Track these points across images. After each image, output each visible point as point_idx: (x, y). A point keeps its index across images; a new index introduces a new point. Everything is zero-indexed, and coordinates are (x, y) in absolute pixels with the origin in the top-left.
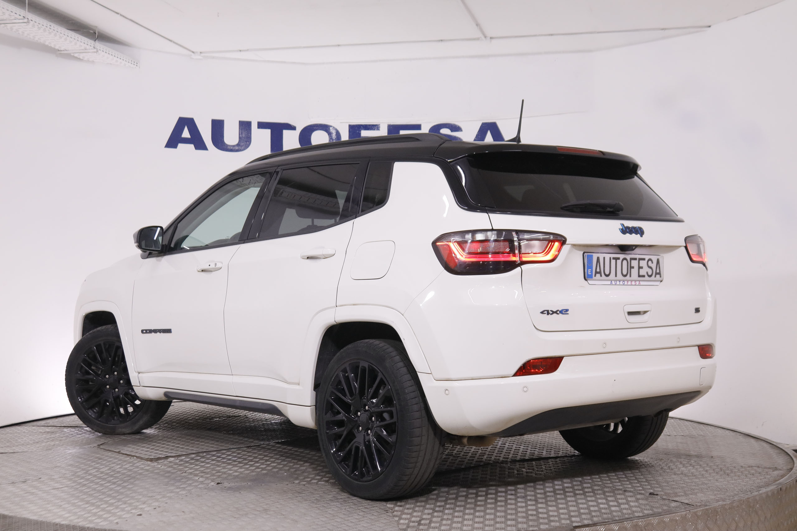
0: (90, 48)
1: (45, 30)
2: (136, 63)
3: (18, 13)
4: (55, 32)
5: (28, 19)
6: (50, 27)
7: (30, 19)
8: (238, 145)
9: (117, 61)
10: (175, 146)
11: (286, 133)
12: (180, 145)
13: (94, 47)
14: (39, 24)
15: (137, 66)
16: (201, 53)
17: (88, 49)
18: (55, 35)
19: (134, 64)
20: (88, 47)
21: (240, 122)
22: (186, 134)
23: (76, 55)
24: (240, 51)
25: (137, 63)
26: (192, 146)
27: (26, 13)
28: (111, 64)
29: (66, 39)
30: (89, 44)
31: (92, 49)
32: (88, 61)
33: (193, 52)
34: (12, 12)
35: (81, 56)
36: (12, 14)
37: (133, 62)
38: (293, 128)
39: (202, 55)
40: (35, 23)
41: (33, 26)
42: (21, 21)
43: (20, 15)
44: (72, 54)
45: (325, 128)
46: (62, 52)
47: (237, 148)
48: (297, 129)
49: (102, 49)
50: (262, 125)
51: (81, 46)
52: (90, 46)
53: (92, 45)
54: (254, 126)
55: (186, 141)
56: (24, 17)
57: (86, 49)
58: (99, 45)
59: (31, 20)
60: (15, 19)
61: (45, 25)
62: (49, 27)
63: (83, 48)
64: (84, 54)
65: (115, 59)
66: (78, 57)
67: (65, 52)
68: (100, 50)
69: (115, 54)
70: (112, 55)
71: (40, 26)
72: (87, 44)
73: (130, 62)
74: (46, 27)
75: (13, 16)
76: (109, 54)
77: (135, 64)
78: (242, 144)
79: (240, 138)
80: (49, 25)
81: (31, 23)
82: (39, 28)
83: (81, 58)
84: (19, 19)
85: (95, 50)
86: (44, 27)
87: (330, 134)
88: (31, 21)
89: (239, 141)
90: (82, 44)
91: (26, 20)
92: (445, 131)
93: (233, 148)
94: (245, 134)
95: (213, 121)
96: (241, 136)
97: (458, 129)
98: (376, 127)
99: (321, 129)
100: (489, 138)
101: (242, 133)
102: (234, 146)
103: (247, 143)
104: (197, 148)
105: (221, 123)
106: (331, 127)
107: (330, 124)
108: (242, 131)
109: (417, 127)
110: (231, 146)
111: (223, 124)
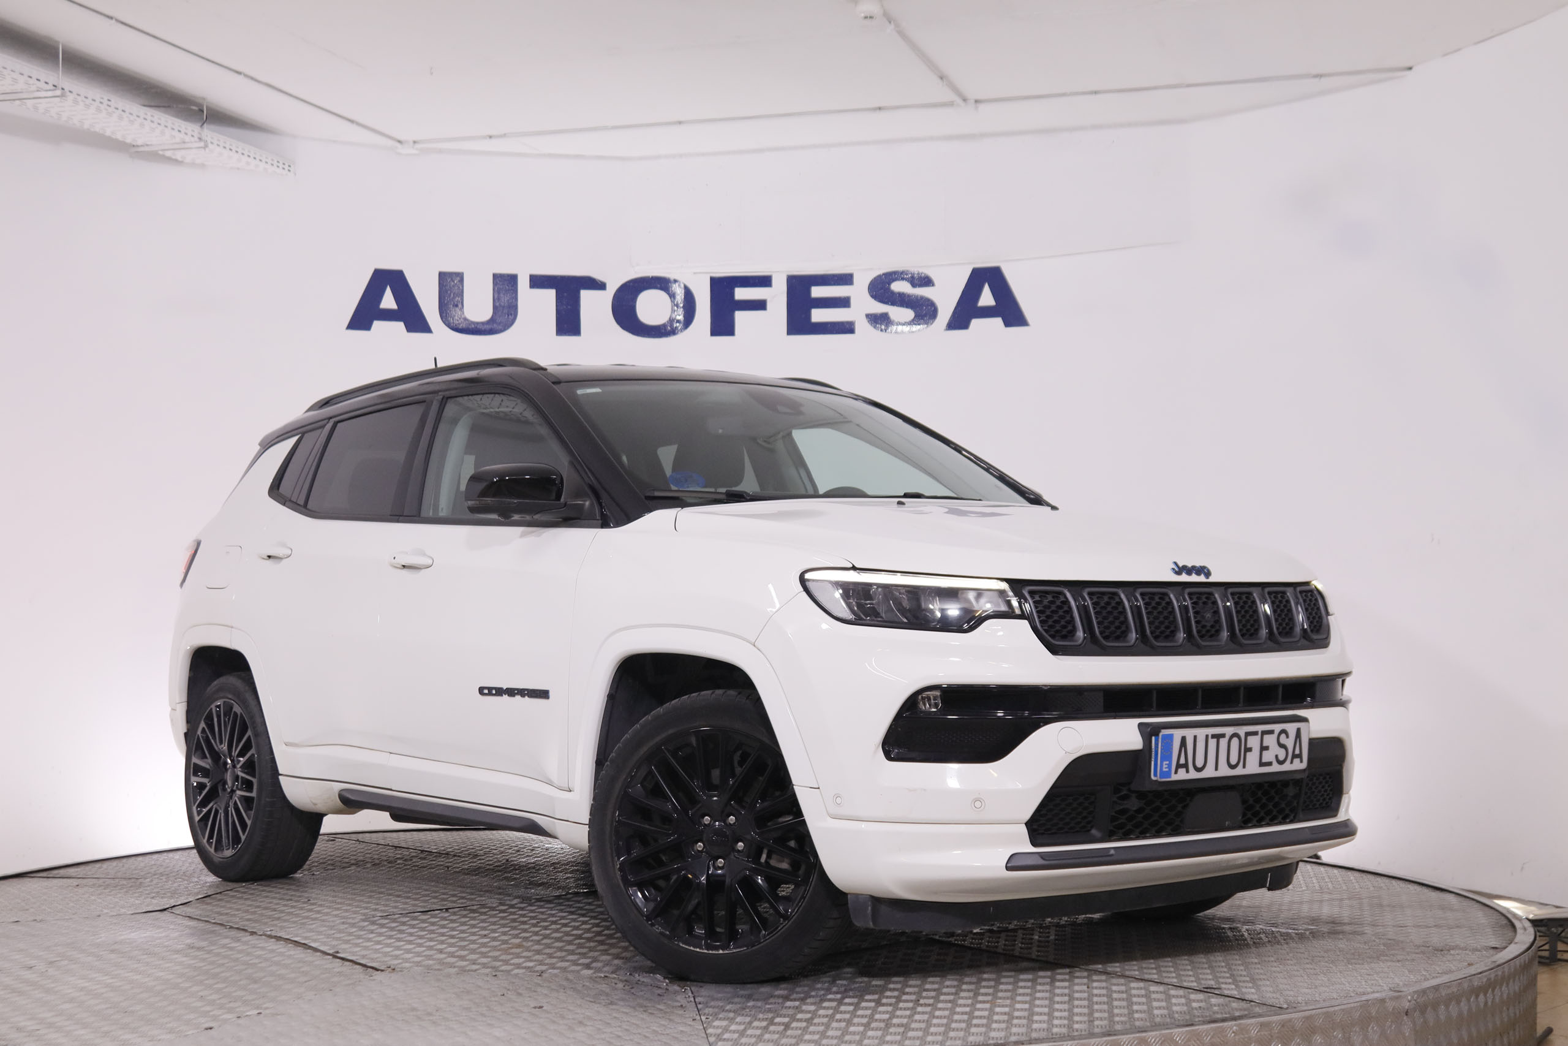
0: (192, 139)
1: (99, 110)
2: (288, 166)
3: (43, 79)
4: (120, 111)
5: (63, 89)
6: (109, 103)
7: (67, 89)
8: (492, 320)
9: (248, 163)
10: (367, 327)
11: (586, 296)
12: (377, 324)
13: (200, 139)
14: (86, 98)
15: (289, 171)
16: (415, 142)
17: (188, 143)
18: (121, 118)
19: (284, 169)
20: (187, 138)
21: (495, 276)
22: (388, 301)
23: (168, 154)
24: (490, 137)
25: (290, 166)
26: (400, 325)
27: (58, 77)
28: (236, 168)
29: (142, 125)
30: (190, 133)
31: (196, 142)
32: (192, 164)
33: (400, 142)
34: (31, 77)
35: (178, 156)
36: (31, 81)
37: (280, 164)
38: (600, 286)
39: (418, 146)
40: (78, 97)
41: (76, 102)
42: (50, 94)
43: (46, 83)
44: (161, 153)
45: (661, 283)
46: (141, 149)
47: (487, 327)
48: (608, 287)
49: (216, 142)
50: (538, 282)
51: (174, 137)
52: (193, 136)
53: (196, 135)
54: (523, 283)
55: (388, 315)
56: (54, 86)
57: (184, 142)
58: (210, 133)
59: (70, 92)
60: (38, 91)
61: (98, 100)
62: (106, 102)
63: (178, 140)
64: (183, 152)
65: (245, 159)
66: (173, 157)
67: (146, 149)
68: (212, 143)
69: (243, 149)
70: (237, 152)
71: (88, 101)
72: (186, 134)
73: (275, 163)
74: (101, 103)
75: (33, 84)
76: (231, 150)
77: (286, 167)
78: (499, 320)
79: (495, 307)
80: (106, 98)
81: (71, 97)
82: (88, 106)
84: (47, 91)
85: (202, 144)
86: (97, 103)
87: (672, 296)
88: (69, 94)
89: (494, 313)
90: (175, 133)
91: (58, 92)
92: (900, 287)
93: (480, 327)
94: (505, 299)
95: (442, 275)
96: (497, 304)
97: (926, 281)
98: (764, 281)
99: (655, 288)
100: (986, 298)
101: (499, 299)
102: (483, 323)
103: (510, 317)
104: (410, 328)
105: (458, 278)
106: (675, 281)
107: (672, 277)
108: (499, 293)
109: (845, 279)
110: (478, 323)
111: (462, 281)
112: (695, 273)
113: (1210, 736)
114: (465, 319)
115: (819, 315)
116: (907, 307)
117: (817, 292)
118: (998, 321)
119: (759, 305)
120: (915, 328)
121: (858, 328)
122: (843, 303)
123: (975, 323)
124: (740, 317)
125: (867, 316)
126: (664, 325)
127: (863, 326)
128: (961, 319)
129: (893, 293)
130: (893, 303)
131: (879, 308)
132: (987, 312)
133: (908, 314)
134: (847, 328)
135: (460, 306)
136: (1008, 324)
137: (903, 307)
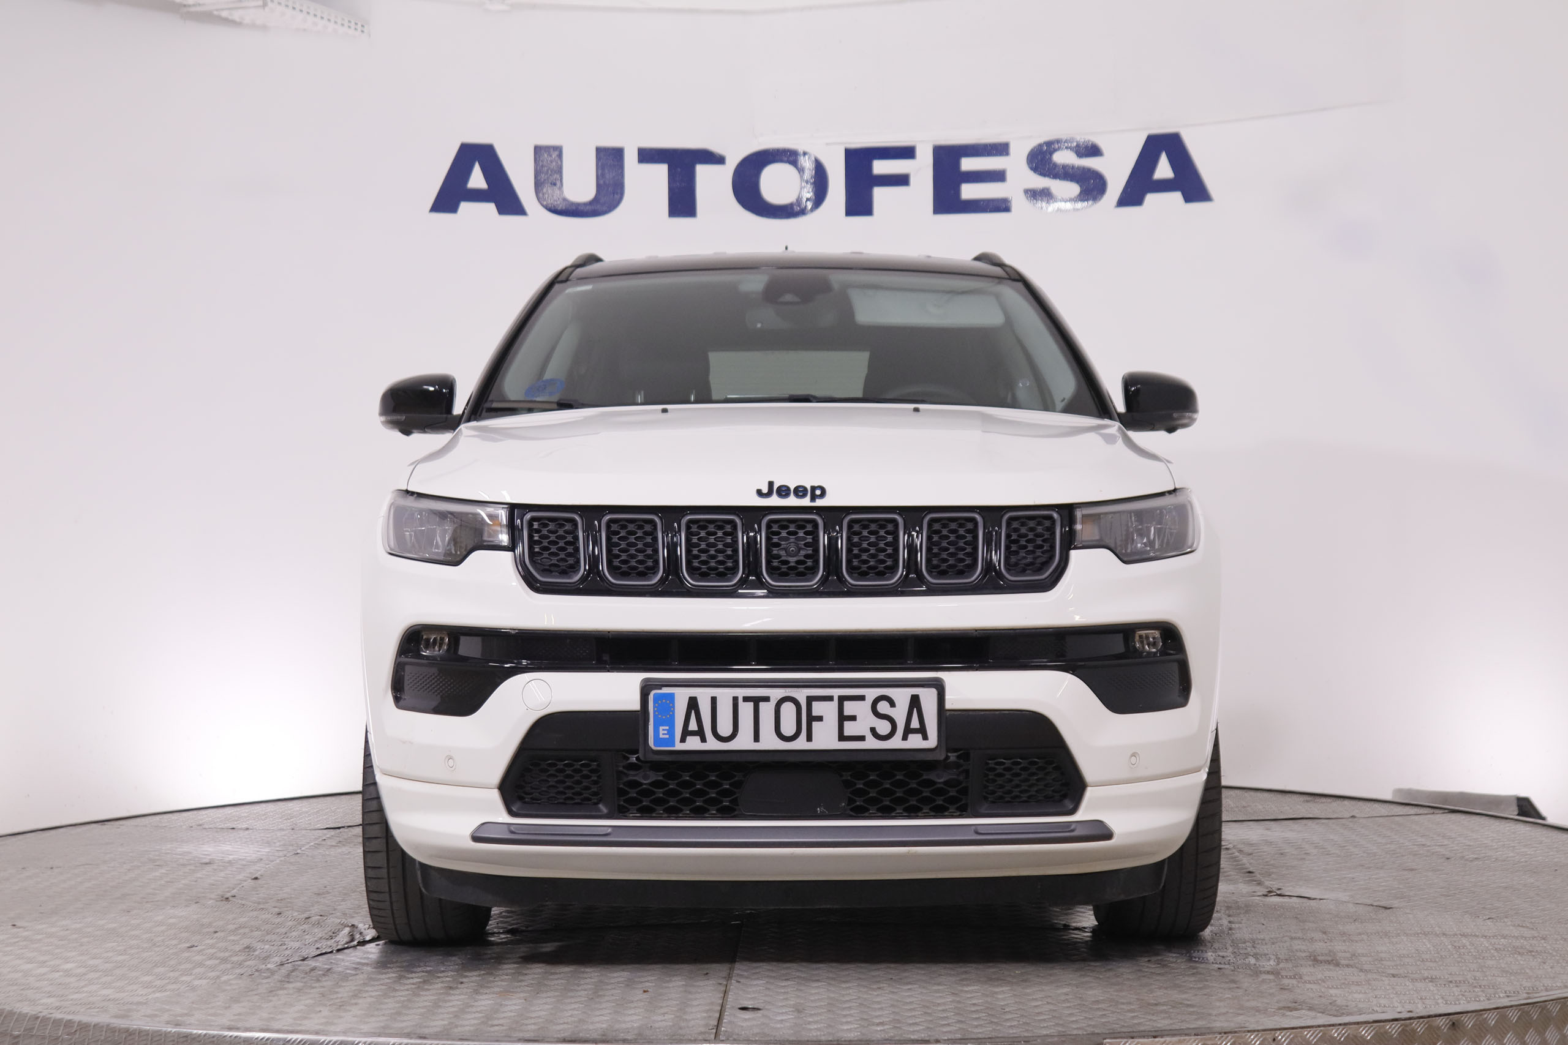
2: (361, 26)
8: (595, 200)
9: (315, 24)
10: (453, 209)
12: (464, 206)
15: (362, 31)
17: (245, 1)
19: (356, 29)
21: (600, 151)
22: (477, 180)
23: (224, 14)
25: (363, 26)
26: (491, 207)
28: (304, 30)
31: (255, 1)
32: (253, 26)
35: (236, 16)
37: (352, 25)
38: (719, 160)
44: (216, 13)
45: (789, 156)
46: (193, 9)
47: (588, 208)
48: (727, 161)
49: (277, 1)
50: (647, 156)
54: (630, 158)
55: (477, 196)
57: (241, 1)
64: (241, 12)
65: (311, 19)
66: (230, 18)
67: (198, 9)
69: (308, 7)
70: (301, 11)
73: (346, 24)
76: (294, 8)
77: (359, 27)
78: (602, 200)
79: (598, 186)
83: (238, 20)
87: (801, 170)
89: (598, 191)
92: (1063, 157)
93: (581, 208)
94: (609, 175)
95: (538, 150)
96: (601, 182)
97: (1093, 151)
98: (907, 153)
99: (782, 161)
100: (1164, 170)
101: (603, 175)
102: (585, 204)
103: (616, 196)
104: (502, 210)
105: (557, 153)
106: (805, 154)
107: (801, 150)
108: (603, 169)
109: (1000, 149)
110: (579, 204)
111: (560, 156)
112: (827, 144)
113: (740, 700)
114: (565, 200)
115: (969, 191)
116: (1071, 181)
117: (968, 164)
118: (1177, 196)
119: (902, 180)
120: (1080, 205)
121: (1014, 206)
122: (998, 176)
123: (1151, 198)
124: (880, 194)
125: (1026, 191)
126: (791, 205)
127: (1019, 202)
128: (1132, 196)
129: (1055, 165)
130: (1056, 176)
131: (1040, 182)
132: (1164, 186)
133: (1074, 189)
134: (1001, 206)
135: (558, 183)
136: (1188, 199)
137: (1067, 180)
